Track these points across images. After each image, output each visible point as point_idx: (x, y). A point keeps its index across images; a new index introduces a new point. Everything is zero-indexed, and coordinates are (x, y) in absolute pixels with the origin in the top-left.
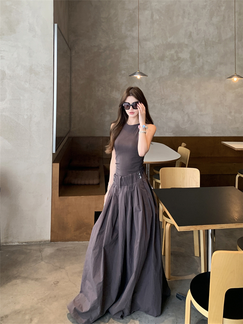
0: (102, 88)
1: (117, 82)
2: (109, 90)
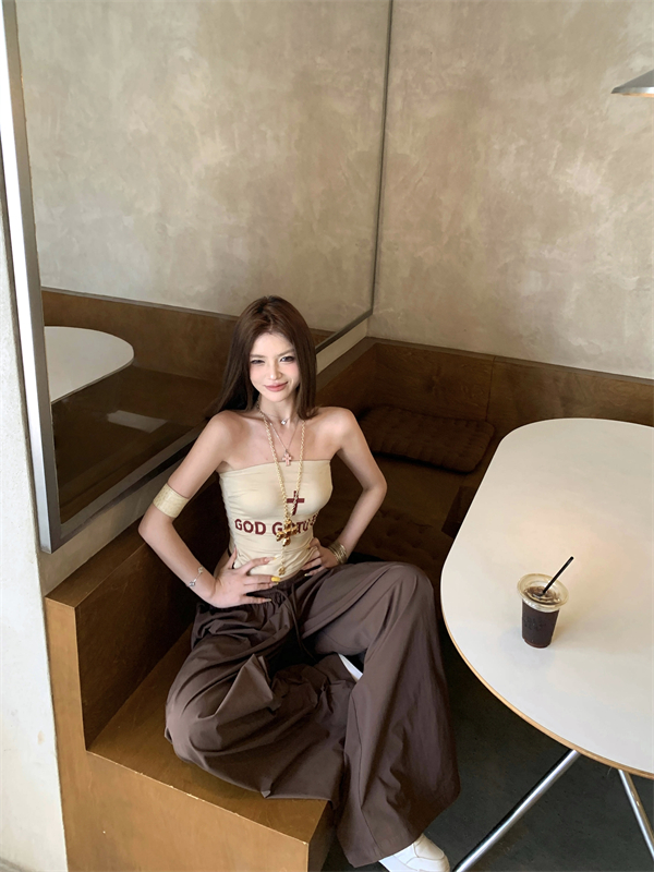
0: (522, 142)
1: (597, 113)
2: (555, 152)
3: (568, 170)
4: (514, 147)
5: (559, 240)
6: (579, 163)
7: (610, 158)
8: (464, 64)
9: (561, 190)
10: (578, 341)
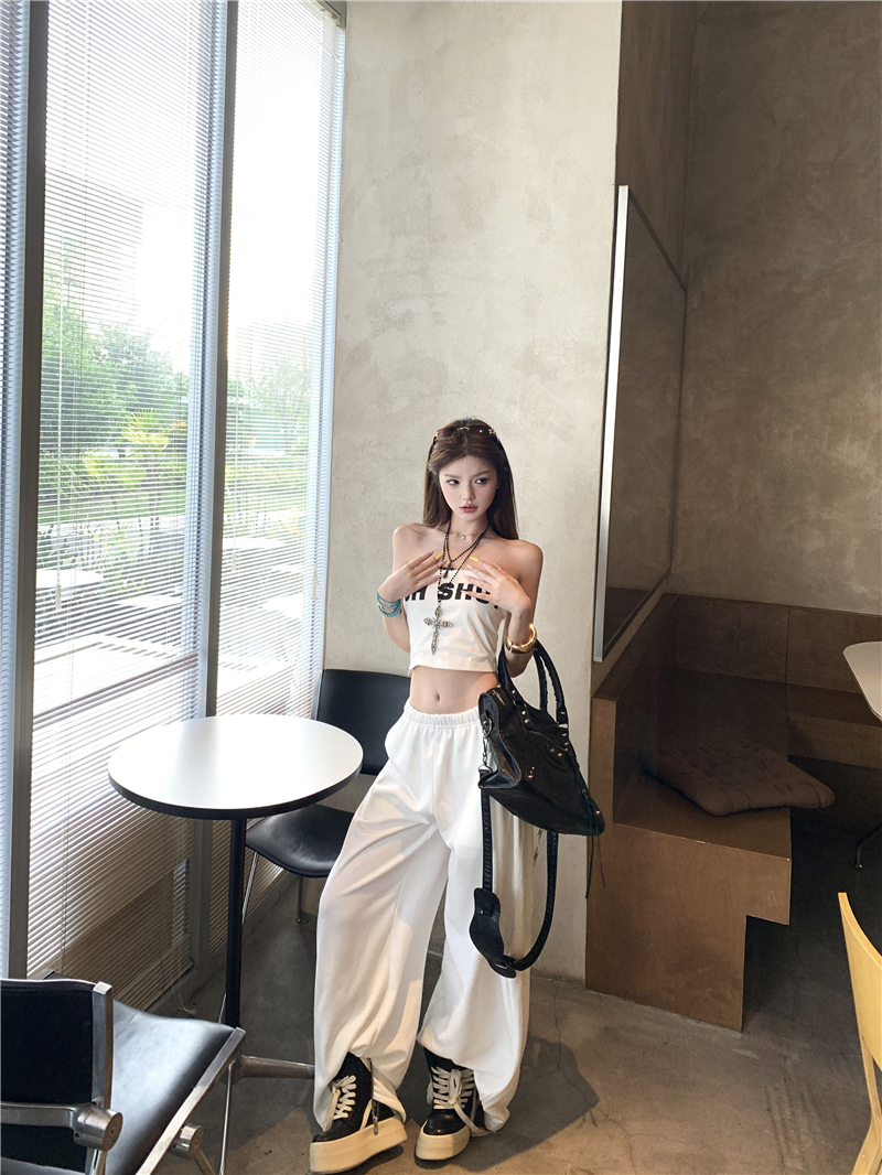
1: (858, 405)
2: (827, 434)
3: (840, 449)
4: (791, 431)
5: (836, 504)
6: (847, 441)
7: (872, 438)
8: (746, 369)
9: (834, 464)
10: (860, 589)
